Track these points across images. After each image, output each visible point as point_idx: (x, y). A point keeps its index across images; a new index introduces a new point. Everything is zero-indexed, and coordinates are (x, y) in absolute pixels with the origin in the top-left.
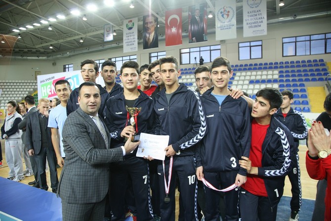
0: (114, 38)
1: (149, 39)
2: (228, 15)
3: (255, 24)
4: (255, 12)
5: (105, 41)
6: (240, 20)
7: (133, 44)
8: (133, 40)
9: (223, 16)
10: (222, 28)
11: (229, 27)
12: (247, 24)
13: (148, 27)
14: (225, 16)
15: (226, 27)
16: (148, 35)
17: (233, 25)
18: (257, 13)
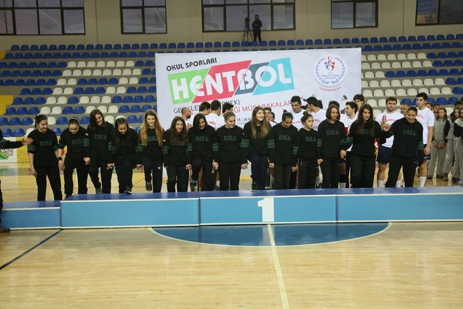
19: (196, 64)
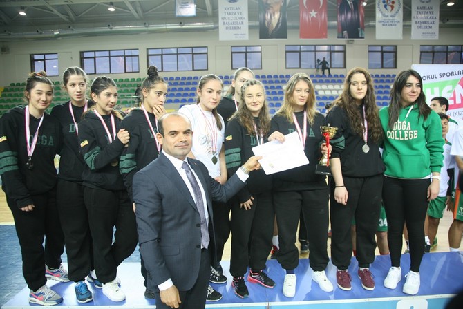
0: (197, 13)
1: (270, 23)
2: (392, 7)
3: (425, 25)
4: (425, 8)
5: (177, 15)
6: (407, 15)
7: (240, 28)
8: (239, 21)
9: (385, 6)
10: (384, 23)
11: (393, 23)
12: (416, 22)
13: (267, 4)
14: (389, 8)
15: (390, 23)
16: (268, 17)
17: (399, 22)
18: (428, 10)
19: (448, 74)
